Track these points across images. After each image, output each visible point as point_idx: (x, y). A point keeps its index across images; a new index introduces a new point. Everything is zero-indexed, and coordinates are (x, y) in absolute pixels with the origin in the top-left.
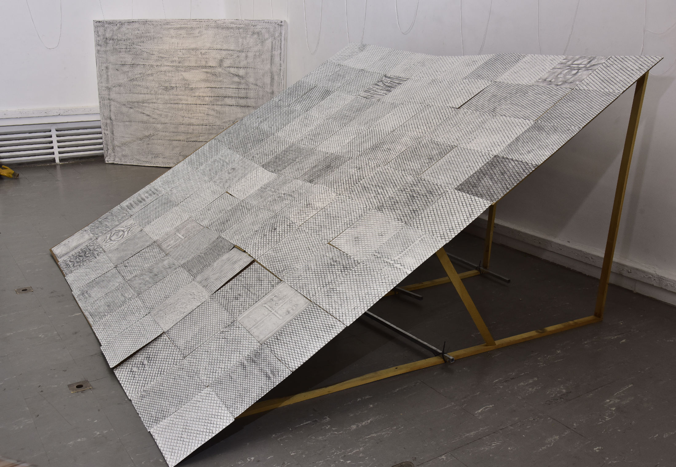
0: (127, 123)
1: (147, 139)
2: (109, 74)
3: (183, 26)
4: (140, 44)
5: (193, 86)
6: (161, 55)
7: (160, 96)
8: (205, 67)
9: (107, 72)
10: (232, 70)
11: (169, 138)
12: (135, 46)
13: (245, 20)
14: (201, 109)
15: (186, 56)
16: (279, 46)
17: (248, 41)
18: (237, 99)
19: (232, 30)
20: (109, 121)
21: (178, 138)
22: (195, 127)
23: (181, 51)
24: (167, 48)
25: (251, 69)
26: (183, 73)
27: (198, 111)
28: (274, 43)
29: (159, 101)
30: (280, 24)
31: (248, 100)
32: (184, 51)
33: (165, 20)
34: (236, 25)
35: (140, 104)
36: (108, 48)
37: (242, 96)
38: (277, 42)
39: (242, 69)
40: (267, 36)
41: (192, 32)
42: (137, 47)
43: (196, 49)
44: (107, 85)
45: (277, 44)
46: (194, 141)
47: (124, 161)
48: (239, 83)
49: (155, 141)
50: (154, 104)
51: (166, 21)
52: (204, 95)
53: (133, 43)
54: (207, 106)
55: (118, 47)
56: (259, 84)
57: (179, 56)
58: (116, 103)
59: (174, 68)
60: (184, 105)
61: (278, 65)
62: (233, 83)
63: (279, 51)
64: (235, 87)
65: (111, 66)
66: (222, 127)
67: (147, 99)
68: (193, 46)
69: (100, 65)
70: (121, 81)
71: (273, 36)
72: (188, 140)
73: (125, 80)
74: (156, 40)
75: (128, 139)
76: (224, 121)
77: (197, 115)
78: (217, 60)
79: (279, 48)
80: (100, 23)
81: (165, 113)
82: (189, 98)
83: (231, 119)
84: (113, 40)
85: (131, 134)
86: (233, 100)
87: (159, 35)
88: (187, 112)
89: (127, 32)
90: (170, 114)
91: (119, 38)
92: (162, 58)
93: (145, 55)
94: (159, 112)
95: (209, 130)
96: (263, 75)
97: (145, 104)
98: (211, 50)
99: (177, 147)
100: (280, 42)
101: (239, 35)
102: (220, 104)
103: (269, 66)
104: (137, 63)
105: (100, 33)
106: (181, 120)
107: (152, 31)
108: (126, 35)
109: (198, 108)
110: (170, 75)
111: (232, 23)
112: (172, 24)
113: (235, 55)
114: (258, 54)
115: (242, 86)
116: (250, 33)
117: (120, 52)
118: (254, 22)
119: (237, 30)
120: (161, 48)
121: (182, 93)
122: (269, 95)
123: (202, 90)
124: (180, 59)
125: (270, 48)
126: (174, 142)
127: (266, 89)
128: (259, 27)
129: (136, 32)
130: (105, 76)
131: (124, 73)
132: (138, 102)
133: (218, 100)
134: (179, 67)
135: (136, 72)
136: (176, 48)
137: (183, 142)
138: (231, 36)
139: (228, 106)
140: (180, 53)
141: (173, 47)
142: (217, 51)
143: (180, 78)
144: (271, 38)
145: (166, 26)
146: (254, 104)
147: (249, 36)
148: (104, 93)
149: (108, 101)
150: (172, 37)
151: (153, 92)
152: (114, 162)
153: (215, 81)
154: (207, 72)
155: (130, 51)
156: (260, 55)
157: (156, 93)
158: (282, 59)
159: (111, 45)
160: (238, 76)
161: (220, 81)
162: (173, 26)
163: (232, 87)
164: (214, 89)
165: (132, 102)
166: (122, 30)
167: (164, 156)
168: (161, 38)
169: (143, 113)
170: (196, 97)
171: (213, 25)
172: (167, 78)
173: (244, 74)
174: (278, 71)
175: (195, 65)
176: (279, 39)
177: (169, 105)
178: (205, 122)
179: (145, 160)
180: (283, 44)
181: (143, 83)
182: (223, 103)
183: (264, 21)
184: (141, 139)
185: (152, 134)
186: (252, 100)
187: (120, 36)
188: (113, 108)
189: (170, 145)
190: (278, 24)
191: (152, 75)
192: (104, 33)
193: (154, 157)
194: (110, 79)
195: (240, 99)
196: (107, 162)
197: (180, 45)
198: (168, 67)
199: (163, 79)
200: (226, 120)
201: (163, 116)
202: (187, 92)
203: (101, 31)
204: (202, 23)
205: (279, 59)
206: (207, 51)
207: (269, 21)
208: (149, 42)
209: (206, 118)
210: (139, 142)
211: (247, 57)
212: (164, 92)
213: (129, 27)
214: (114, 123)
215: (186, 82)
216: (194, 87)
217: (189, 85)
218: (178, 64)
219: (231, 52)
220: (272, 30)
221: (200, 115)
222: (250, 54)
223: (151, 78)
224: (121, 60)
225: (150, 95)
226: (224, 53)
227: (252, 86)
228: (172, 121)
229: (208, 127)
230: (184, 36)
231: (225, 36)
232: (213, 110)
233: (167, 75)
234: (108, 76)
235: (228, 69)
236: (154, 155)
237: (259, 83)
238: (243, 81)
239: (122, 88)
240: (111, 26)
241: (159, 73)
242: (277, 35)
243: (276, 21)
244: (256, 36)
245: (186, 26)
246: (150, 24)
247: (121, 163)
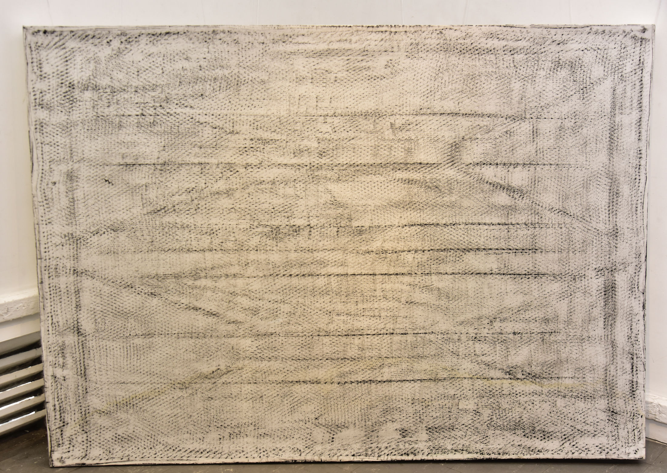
0: (138, 341)
1: (207, 384)
2: (79, 194)
3: (335, 46)
4: (191, 102)
5: (365, 222)
6: (261, 134)
7: (252, 256)
8: (406, 166)
9: (70, 190)
10: (489, 173)
11: (280, 378)
12: (173, 109)
13: (533, 26)
14: (388, 286)
15: (344, 135)
16: (635, 101)
17: (538, 89)
18: (505, 255)
19: (493, 57)
20: (71, 339)
21: (312, 374)
22: (367, 341)
23: (329, 120)
24: (284, 113)
25: (547, 167)
26: (331, 186)
27: (378, 293)
28: (619, 91)
29: (250, 271)
30: (640, 35)
31: (538, 256)
32: (336, 120)
33: (279, 28)
34: (504, 43)
35: (185, 281)
36: (75, 116)
37: (520, 246)
38: (629, 88)
39: (520, 168)
40: (597, 71)
41: (364, 64)
42: (179, 110)
43: (378, 115)
44: (68, 229)
45: (628, 94)
46: (364, 382)
47: (120, 454)
48: (511, 209)
49: (234, 390)
50: (232, 281)
51: (281, 32)
52: (400, 246)
53: (167, 100)
54: (407, 279)
55: (112, 111)
56: (573, 210)
57: (320, 135)
58: (98, 284)
59: (303, 170)
60: (332, 278)
61: (633, 153)
62: (493, 208)
63: (635, 115)
64: (496, 220)
65: (84, 171)
66: (456, 337)
67: (209, 265)
68: (368, 105)
69: (46, 168)
70: (122, 216)
71: (617, 69)
72: (343, 381)
73: (134, 211)
74: (244, 91)
75: (139, 390)
76: (462, 318)
77: (376, 306)
78: (441, 145)
79: (635, 104)
80: (50, 37)
81: (270, 305)
82: (351, 259)
83: (485, 312)
84: (96, 88)
85: (150, 374)
86: (493, 258)
87: (254, 75)
88: (344, 299)
89: (145, 64)
90: (286, 308)
91: (117, 85)
92: (266, 142)
93: (207, 133)
94: (245, 302)
95: (414, 347)
96: (586, 185)
97: (202, 282)
98: (424, 117)
99: (308, 401)
100: (638, 87)
101: (512, 70)
102: (449, 271)
103: (603, 157)
104: (180, 160)
105: (47, 69)
106: (322, 323)
107: (234, 62)
108: (143, 75)
109: (379, 286)
110: (290, 191)
111: (491, 36)
112: (300, 39)
113: (499, 131)
114: (568, 124)
115: (522, 218)
116: (548, 64)
117: (120, 126)
118: (559, 31)
119: (508, 58)
120: (262, 111)
121: (328, 243)
122: (605, 240)
123: (393, 233)
124: (322, 145)
125: (608, 106)
126: (297, 388)
127: (594, 224)
128: (576, 46)
129: (179, 65)
130: (64, 202)
131: (133, 190)
132: (177, 276)
133: (443, 261)
134: (320, 167)
135: (174, 187)
136: (312, 111)
137: (329, 387)
138: (488, 75)
139: (473, 278)
140: (325, 128)
141: (303, 109)
142: (444, 117)
143: (322, 201)
144: (610, 79)
145: (281, 47)
146: (556, 268)
147: (542, 73)
148: (57, 254)
149: (72, 278)
150: (300, 80)
151: (230, 245)
152: (84, 461)
153: (434, 206)
154: (409, 181)
155: (153, 124)
156: (576, 129)
157: (240, 248)
158: (643, 137)
159: (89, 105)
160: (509, 189)
161: (452, 205)
162: (302, 47)
163: (488, 222)
164: (430, 230)
165: (157, 276)
166: (128, 58)
167: (261, 431)
168: (263, 82)
169: (196, 309)
170: (373, 255)
171: (433, 41)
172: (277, 202)
173: (525, 183)
174: (631, 171)
175: (371, 162)
176: (636, 78)
177: (285, 281)
178: (402, 325)
179: (197, 446)
180: (646, 93)
181: (199, 220)
182: (459, 267)
183: (589, 29)
184: (184, 386)
185: (223, 367)
186: (551, 255)
187: (121, 76)
188: (86, 299)
189: (285, 395)
190: (634, 37)
191: (228, 193)
192: (61, 68)
193: (226, 435)
194: (81, 209)
195: (512, 255)
196: (57, 464)
197: (326, 104)
198: (282, 170)
199: (266, 205)
200: (469, 316)
201: (262, 313)
202: (343, 240)
203: (52, 61)
204: (396, 37)
205: (634, 136)
206: (411, 118)
207: (607, 29)
208: (221, 96)
209: (403, 313)
210: (179, 393)
211: (535, 133)
212: (269, 242)
213: (153, 49)
214: (92, 343)
215: (340, 211)
216: (367, 224)
217: (350, 219)
218: (315, 160)
219: (486, 122)
220: (614, 53)
221: (384, 304)
222: (545, 126)
223: (225, 202)
224: (124, 150)
225: (220, 255)
226: (465, 123)
227: (549, 217)
228: (292, 328)
229: (410, 338)
230: (339, 75)
231: (468, 75)
232: (428, 288)
233: (281, 192)
234: (73, 201)
235: (477, 169)
236: (228, 430)
237: (573, 207)
238: (521, 203)
239: (122, 237)
240: (89, 46)
241: (251, 189)
242: (629, 67)
243: (628, 29)
244: (564, 73)
245: (347, 46)
246: (228, 39)
247: (111, 462)
